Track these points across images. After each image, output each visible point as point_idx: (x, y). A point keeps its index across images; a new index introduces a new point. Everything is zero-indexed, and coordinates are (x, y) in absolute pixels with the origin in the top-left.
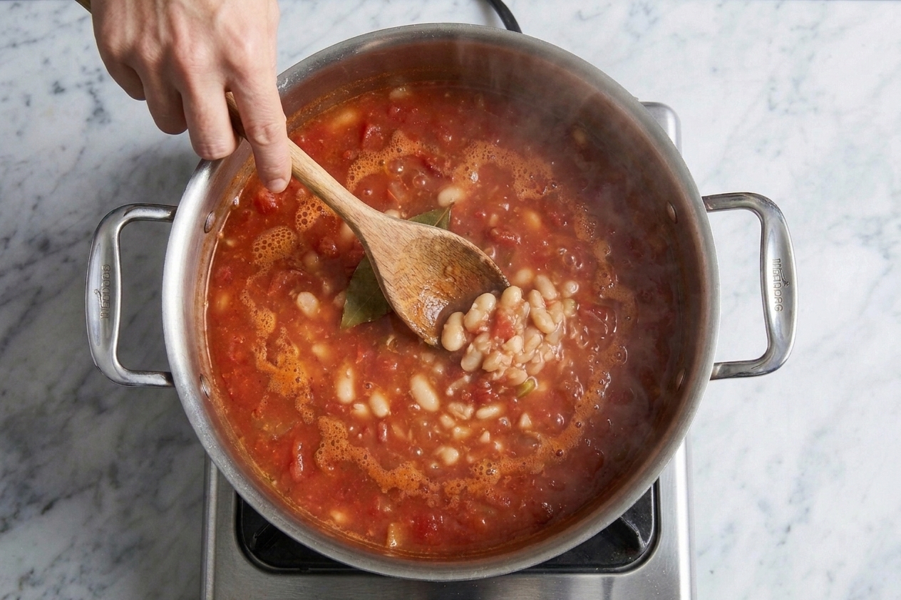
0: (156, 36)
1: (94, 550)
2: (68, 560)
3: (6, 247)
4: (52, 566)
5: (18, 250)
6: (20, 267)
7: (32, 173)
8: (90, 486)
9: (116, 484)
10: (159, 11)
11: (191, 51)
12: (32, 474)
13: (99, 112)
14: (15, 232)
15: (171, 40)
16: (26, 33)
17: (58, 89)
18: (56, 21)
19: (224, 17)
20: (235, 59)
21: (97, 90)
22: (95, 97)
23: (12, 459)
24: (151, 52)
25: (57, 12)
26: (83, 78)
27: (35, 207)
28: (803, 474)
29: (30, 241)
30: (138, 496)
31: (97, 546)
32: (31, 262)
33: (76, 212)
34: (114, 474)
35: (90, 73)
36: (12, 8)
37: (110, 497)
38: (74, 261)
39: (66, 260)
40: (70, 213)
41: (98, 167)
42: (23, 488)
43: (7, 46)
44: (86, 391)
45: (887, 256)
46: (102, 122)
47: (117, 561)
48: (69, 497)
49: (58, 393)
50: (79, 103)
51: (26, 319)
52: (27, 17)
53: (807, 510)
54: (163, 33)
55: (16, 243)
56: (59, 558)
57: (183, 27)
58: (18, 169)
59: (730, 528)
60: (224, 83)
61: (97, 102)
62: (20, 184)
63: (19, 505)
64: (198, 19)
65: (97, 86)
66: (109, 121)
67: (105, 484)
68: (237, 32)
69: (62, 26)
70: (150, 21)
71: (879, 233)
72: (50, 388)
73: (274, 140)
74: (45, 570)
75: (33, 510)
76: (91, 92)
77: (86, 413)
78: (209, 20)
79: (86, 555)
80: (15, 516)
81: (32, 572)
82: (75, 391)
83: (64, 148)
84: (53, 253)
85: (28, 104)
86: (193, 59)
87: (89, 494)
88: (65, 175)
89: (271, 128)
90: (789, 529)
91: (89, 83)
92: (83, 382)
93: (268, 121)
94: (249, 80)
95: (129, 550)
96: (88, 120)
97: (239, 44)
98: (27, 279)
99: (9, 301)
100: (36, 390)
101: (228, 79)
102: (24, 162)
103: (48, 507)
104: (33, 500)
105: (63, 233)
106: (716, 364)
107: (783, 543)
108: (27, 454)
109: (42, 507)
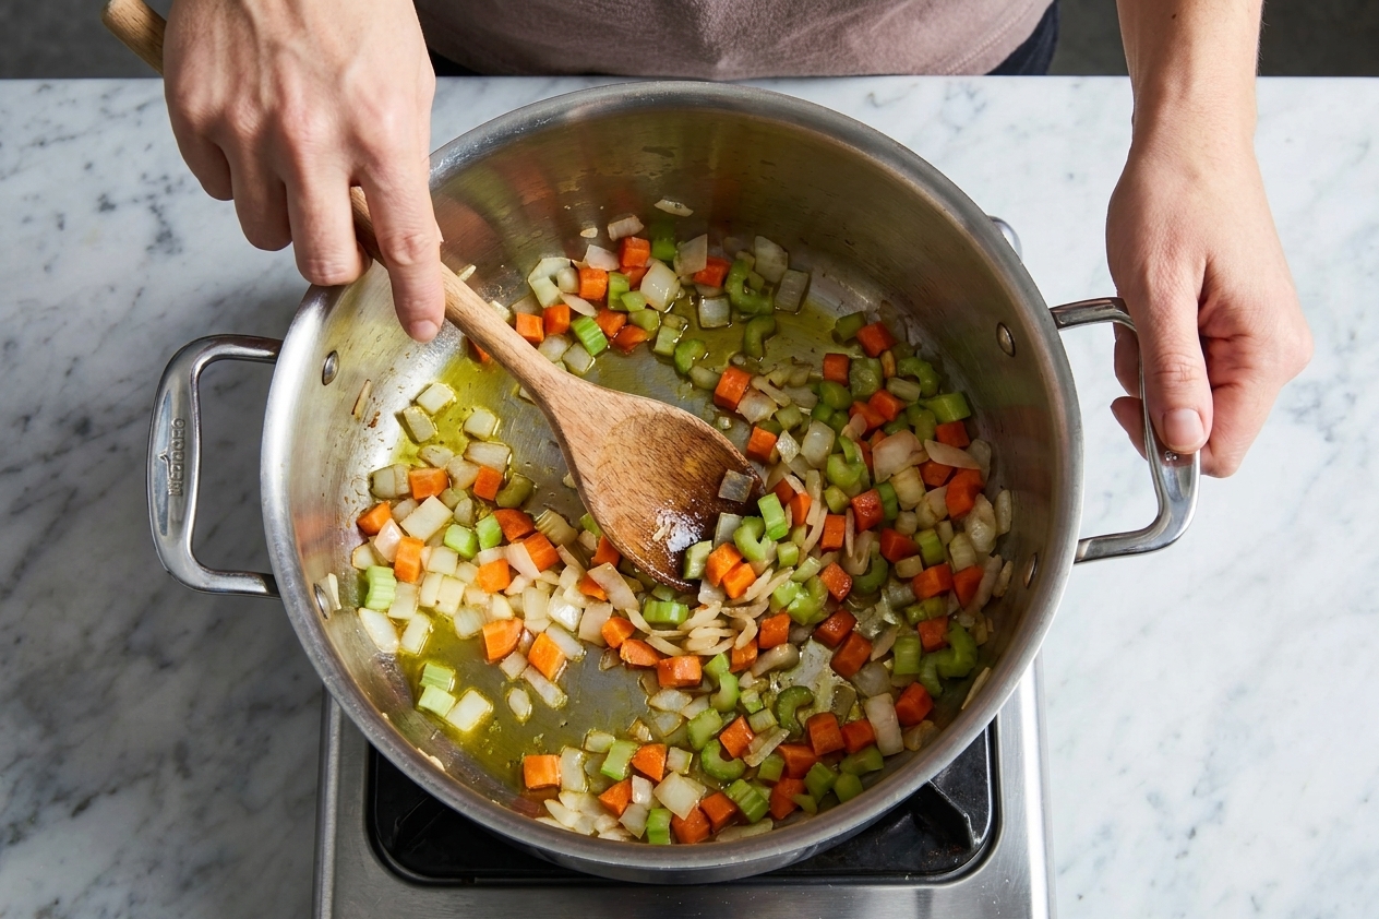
0: (256, 99)
1: (150, 871)
2: (112, 884)
3: (25, 430)
4: (87, 893)
5: (43, 433)
6: (46, 458)
7: (65, 324)
8: (146, 775)
9: (184, 771)
10: (262, 62)
11: (305, 121)
12: (58, 757)
13: (165, 239)
14: (39, 409)
15: (277, 103)
16: (60, 127)
17: (106, 206)
18: (104, 111)
19: (355, 75)
20: (368, 135)
21: (162, 207)
22: (160, 215)
23: (29, 736)
24: (247, 121)
25: (105, 97)
26: (141, 190)
27: (69, 373)
28: (1212, 754)
29: (61, 421)
30: (218, 789)
31: (154, 865)
32: (62, 451)
33: (129, 379)
34: (182, 757)
35: (154, 183)
36: (40, 90)
37: (175, 790)
38: (127, 449)
39: (113, 449)
40: (121, 381)
41: (163, 316)
42: (44, 779)
43: (33, 145)
44: (140, 637)
45: (1329, 439)
46: (170, 252)
47: (186, 886)
48: (113, 792)
49: (99, 640)
50: (136, 224)
51: (53, 532)
52: (60, 104)
53: (1220, 806)
54: (267, 95)
55: (40, 425)
56: (97, 881)
57: (296, 86)
58: (45, 318)
59: (1106, 833)
60: (351, 170)
61: (164, 223)
62: (47, 340)
63: (38, 804)
64: (316, 75)
65: (162, 200)
66: (180, 250)
67: (169, 770)
68: (372, 97)
69: (112, 117)
70: (250, 77)
71: (1317, 405)
72: (87, 633)
73: (420, 258)
74: (76, 900)
75: (60, 810)
76: (154, 209)
77: (140, 668)
78: (333, 80)
79: (138, 877)
80: (33, 820)
81: (57, 902)
82: (125, 635)
83: (112, 289)
84: (94, 438)
85: (61, 226)
86: (307, 132)
87: (143, 786)
88: (113, 328)
89: (417, 240)
90: (1193, 833)
91: (151, 197)
92: (136, 624)
93: (410, 230)
94: (388, 170)
95: (202, 870)
96: (150, 248)
97: (376, 115)
98: (55, 476)
99: (28, 506)
100: (66, 635)
101: (356, 163)
102: (55, 308)
103: (81, 808)
104: (60, 797)
105: (110, 409)
106: (1082, 541)
107: (1185, 853)
108: (50, 728)
109: (74, 803)
